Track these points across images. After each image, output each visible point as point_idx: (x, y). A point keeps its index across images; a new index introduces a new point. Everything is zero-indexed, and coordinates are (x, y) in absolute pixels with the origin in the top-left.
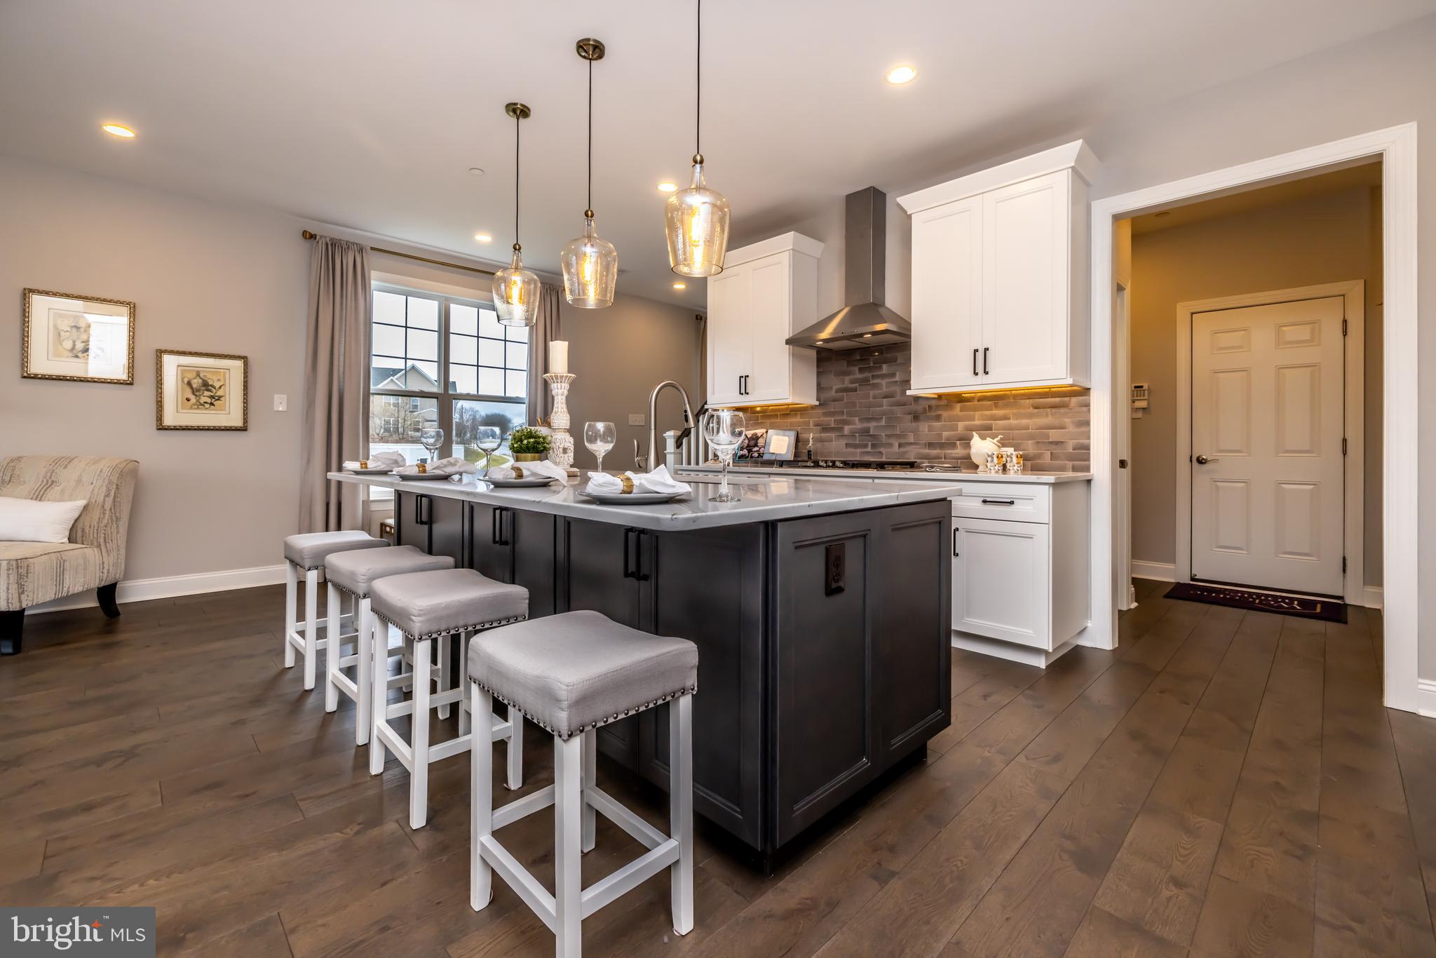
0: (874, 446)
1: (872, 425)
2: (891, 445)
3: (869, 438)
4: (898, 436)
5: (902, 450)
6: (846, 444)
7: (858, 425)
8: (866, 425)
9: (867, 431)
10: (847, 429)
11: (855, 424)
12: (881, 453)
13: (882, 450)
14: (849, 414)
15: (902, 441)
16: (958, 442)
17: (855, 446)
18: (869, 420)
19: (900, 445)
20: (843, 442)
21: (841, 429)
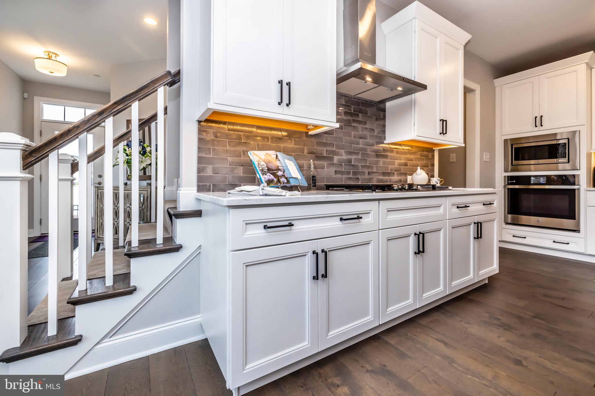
0: (354, 173)
1: (353, 157)
2: (363, 173)
3: (351, 167)
4: (368, 167)
5: (370, 177)
6: (335, 171)
7: (345, 157)
8: (349, 157)
9: (350, 161)
10: (336, 159)
11: (342, 156)
12: (358, 178)
13: (359, 176)
14: (338, 147)
15: (370, 170)
16: (395, 172)
17: (342, 173)
18: (351, 153)
19: (369, 173)
20: (333, 169)
21: (331, 159)
